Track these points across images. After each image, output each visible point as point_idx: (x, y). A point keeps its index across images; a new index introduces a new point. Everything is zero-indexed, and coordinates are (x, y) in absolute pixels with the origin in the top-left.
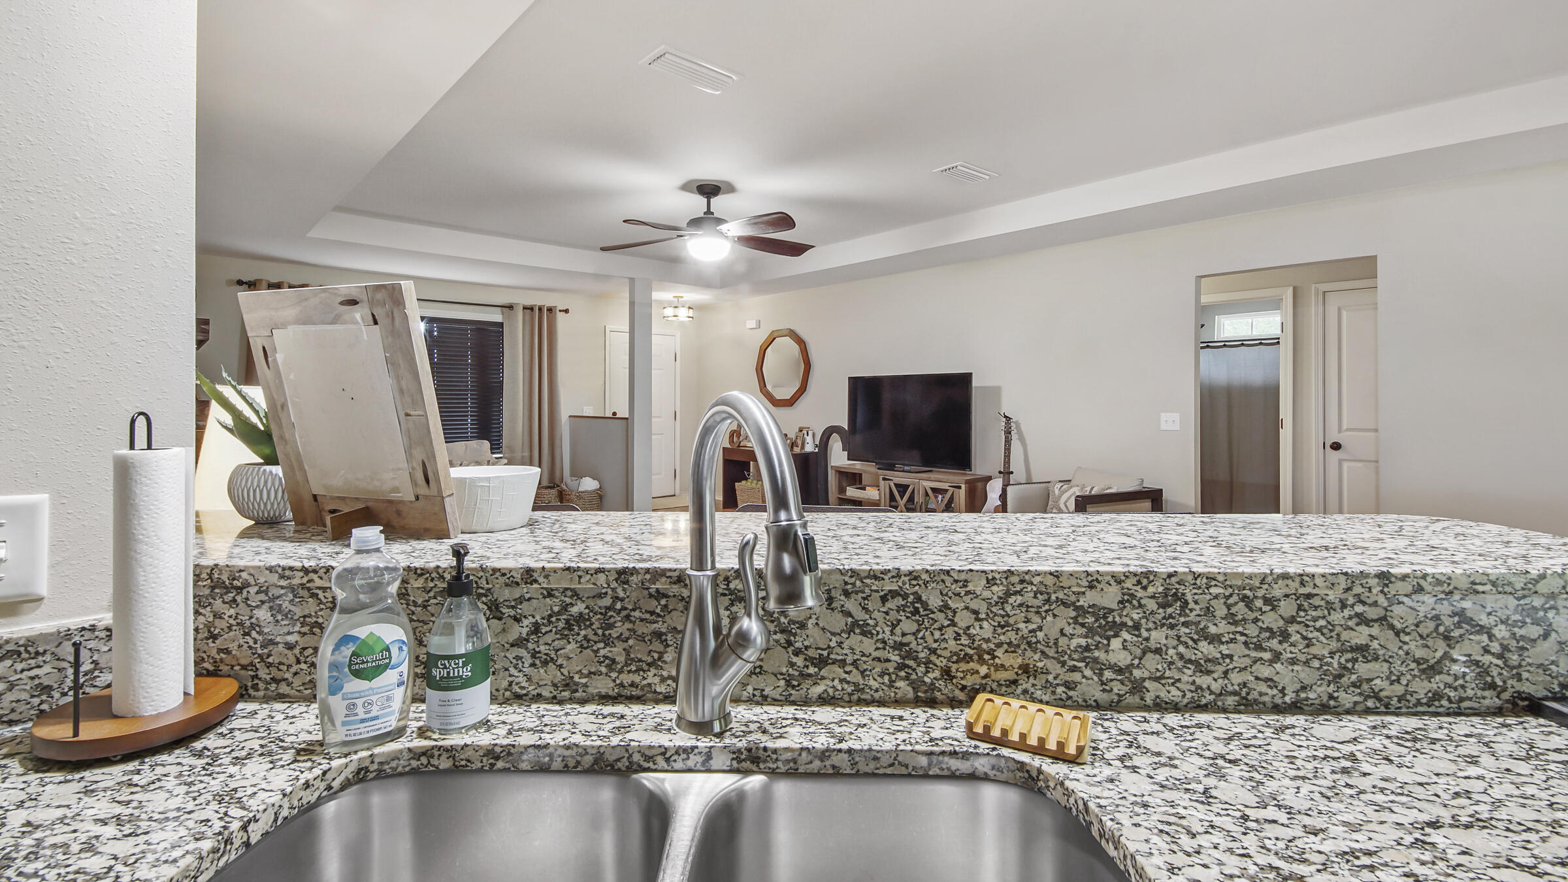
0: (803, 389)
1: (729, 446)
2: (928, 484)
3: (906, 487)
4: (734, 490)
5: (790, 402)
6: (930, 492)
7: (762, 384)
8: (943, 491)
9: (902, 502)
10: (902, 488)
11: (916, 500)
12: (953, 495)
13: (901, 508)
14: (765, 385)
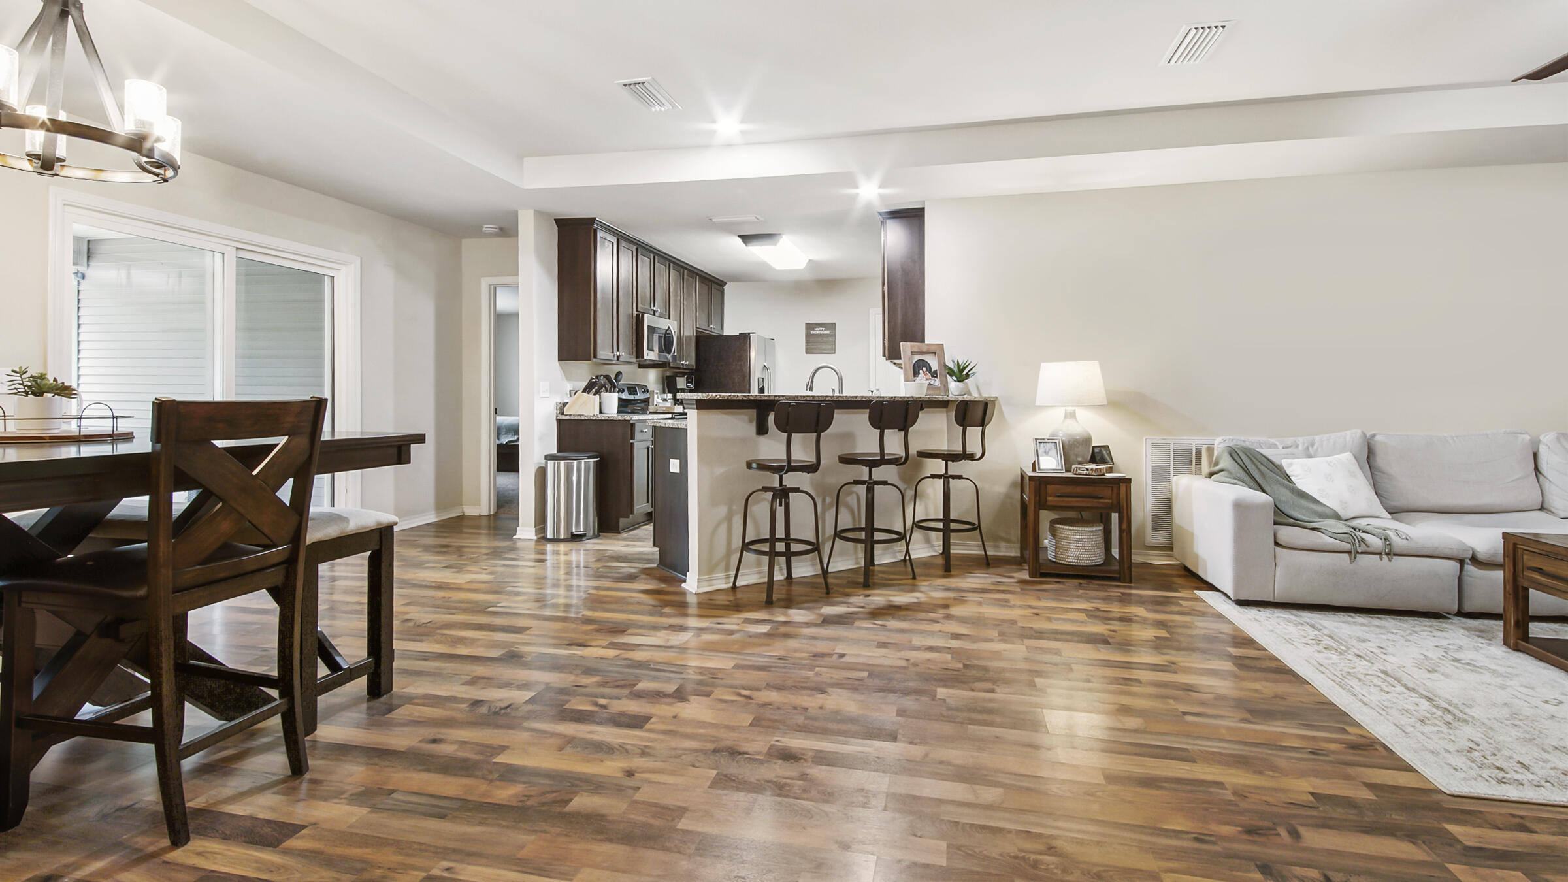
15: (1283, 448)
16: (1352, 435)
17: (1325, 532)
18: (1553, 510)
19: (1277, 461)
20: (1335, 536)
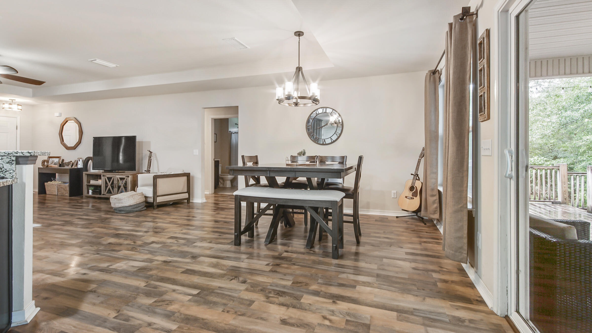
0: (79, 142)
1: (42, 167)
2: (119, 177)
3: (111, 178)
4: (44, 186)
5: (74, 148)
6: (119, 179)
7: (62, 140)
8: (124, 179)
9: (109, 184)
10: (109, 179)
11: (114, 183)
12: (126, 179)
13: (109, 186)
14: (63, 141)
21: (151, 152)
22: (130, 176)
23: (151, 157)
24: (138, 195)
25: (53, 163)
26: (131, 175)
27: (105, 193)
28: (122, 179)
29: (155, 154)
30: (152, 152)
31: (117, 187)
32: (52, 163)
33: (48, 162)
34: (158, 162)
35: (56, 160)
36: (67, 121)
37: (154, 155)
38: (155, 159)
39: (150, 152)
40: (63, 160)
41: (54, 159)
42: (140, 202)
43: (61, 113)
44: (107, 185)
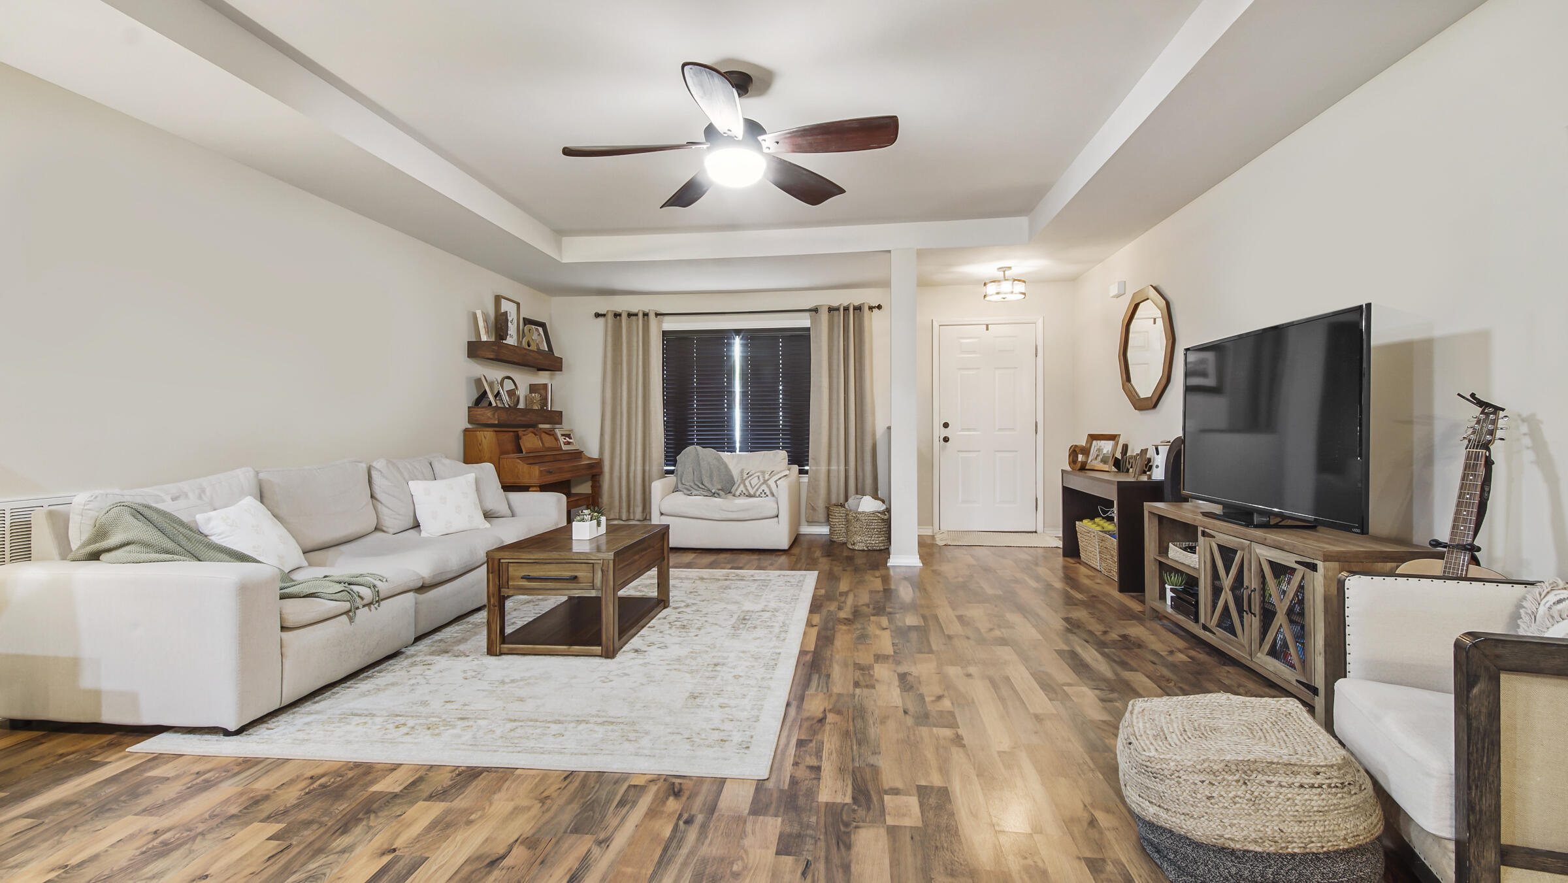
0: (1165, 382)
1: (1069, 469)
2: (1267, 553)
3: (1235, 552)
4: (1076, 534)
5: (1152, 402)
6: (1268, 569)
7: (1125, 376)
8: (1290, 571)
9: (1227, 582)
10: (1227, 553)
11: (1246, 583)
12: (1303, 578)
13: (1227, 596)
14: (1128, 379)
15: (173, 500)
16: (244, 476)
17: (323, 595)
18: (385, 529)
19: (185, 518)
20: (334, 597)
21: (1489, 410)
22: (1320, 565)
23: (1486, 446)
24: (1298, 780)
25: (1099, 458)
26: (1327, 558)
27: (1213, 624)
28: (1280, 570)
29: (1532, 422)
30: (1497, 409)
31: (1256, 608)
32: (1096, 458)
33: (1086, 451)
34: (1552, 481)
35: (1107, 447)
36: (1136, 306)
37: (1524, 428)
38: (1529, 456)
39: (1480, 403)
40: (1125, 448)
41: (1102, 443)
42: (1314, 848)
43: (1125, 282)
44: (1217, 583)
